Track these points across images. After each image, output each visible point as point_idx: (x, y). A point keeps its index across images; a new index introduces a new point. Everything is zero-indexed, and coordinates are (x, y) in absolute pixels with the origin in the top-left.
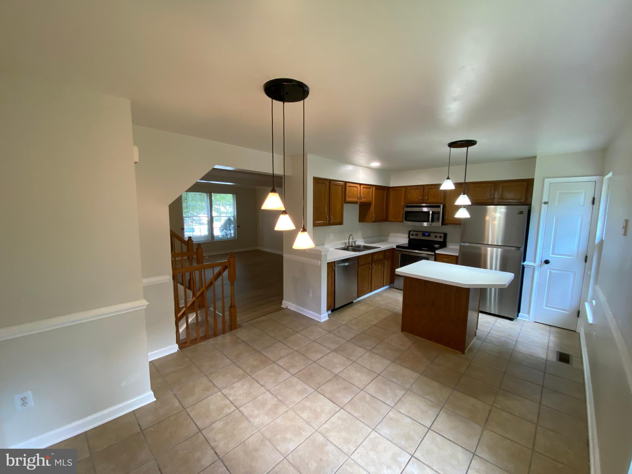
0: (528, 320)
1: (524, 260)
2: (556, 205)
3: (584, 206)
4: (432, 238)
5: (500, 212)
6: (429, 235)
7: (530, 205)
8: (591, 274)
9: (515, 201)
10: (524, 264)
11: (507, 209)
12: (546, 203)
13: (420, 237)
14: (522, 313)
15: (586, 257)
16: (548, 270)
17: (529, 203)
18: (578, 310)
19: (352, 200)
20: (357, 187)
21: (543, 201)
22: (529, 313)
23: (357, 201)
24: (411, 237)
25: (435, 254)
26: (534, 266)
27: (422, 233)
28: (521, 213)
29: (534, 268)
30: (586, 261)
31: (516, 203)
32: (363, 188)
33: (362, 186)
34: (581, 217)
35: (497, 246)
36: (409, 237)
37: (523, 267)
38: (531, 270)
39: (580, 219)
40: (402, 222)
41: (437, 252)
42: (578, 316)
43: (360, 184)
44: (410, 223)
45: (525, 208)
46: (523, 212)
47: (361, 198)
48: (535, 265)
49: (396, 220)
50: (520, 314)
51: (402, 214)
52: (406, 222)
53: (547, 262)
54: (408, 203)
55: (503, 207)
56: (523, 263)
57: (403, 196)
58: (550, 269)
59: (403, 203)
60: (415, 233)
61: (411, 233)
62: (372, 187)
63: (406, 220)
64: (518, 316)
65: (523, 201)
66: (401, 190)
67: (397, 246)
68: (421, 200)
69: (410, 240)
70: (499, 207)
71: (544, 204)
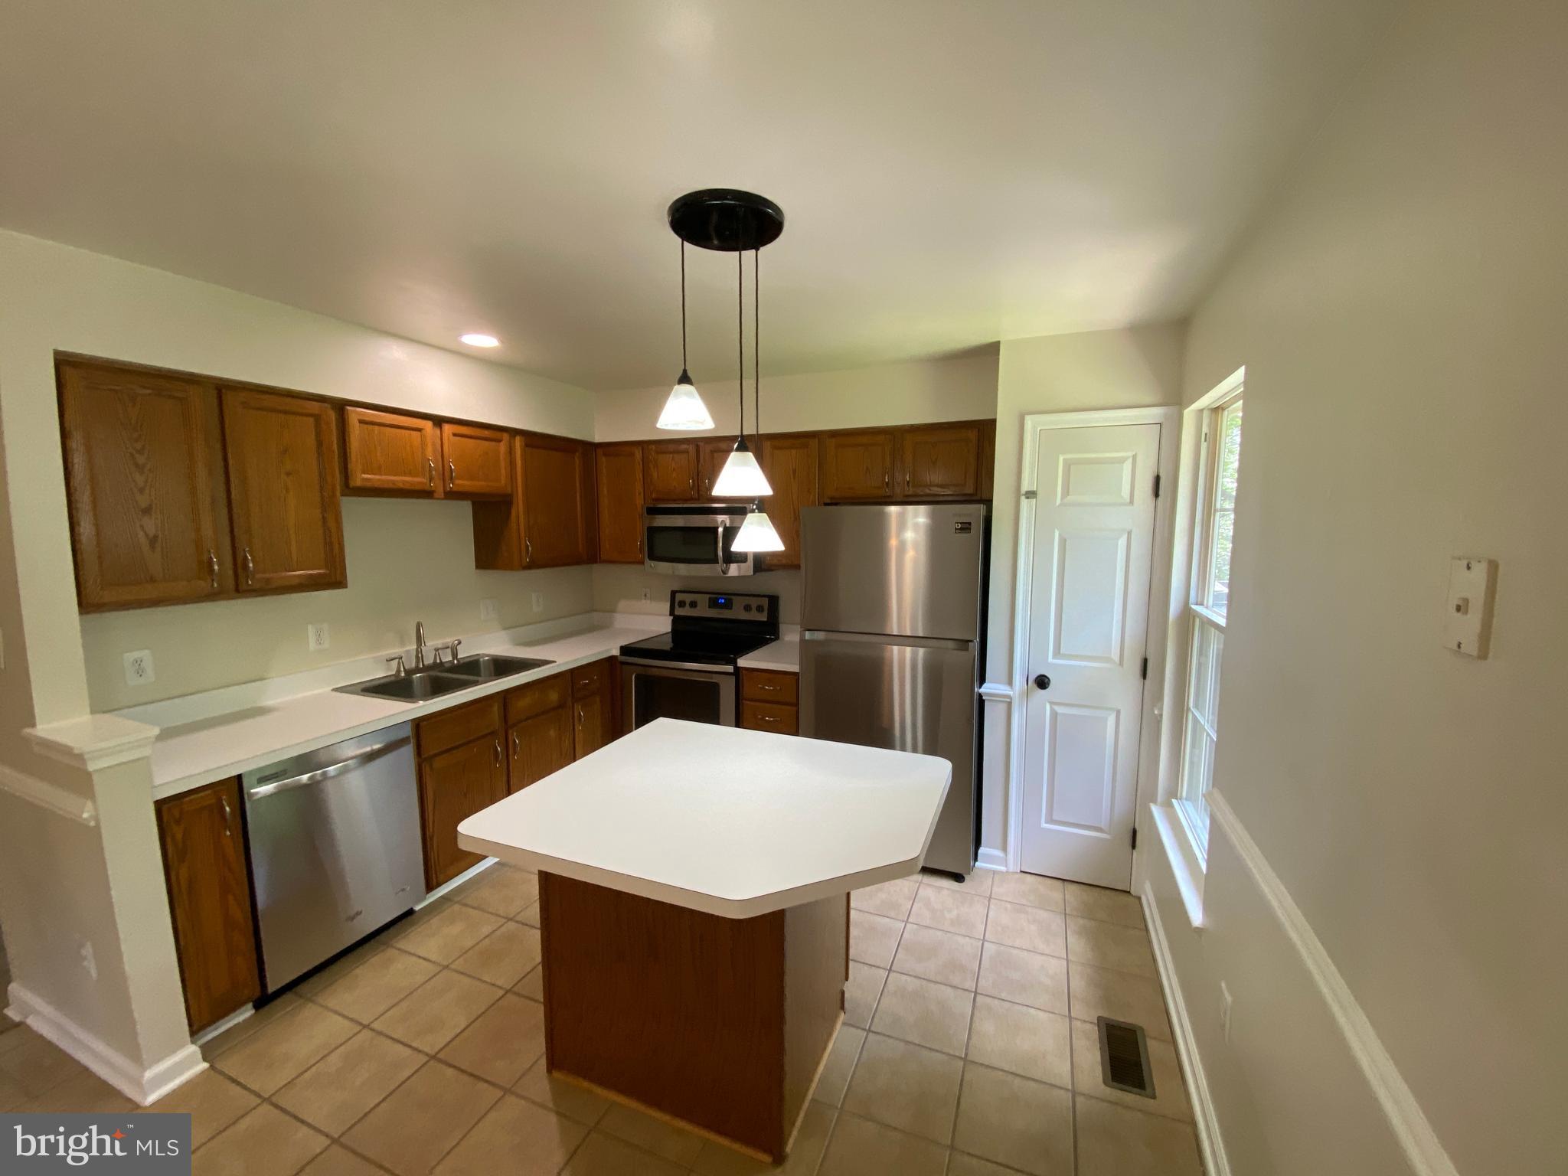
0: (1003, 868)
1: (982, 680)
2: (1058, 501)
3: (1132, 502)
4: (738, 613)
5: (916, 526)
6: (728, 605)
7: (988, 503)
8: (1161, 715)
9: (949, 493)
10: (982, 690)
11: (933, 517)
12: (1031, 494)
13: (704, 611)
14: (986, 847)
15: (1145, 661)
16: (1048, 707)
17: (985, 496)
18: (1132, 828)
19: (393, 482)
20: (419, 430)
21: (1025, 488)
22: (1005, 849)
23: (427, 488)
24: (679, 612)
25: (737, 669)
26: (1009, 697)
27: (708, 596)
28: (966, 528)
29: (1010, 704)
30: (1144, 675)
31: (950, 498)
32: (455, 435)
33: (447, 427)
34: (1125, 537)
35: (912, 640)
36: (672, 613)
37: (981, 703)
38: (1002, 707)
39: (1122, 543)
40: (642, 563)
41: (743, 662)
42: (1134, 846)
43: (439, 421)
44: (664, 567)
45: (974, 512)
46: (970, 524)
47: (447, 474)
48: (1011, 693)
49: (623, 558)
50: (981, 850)
51: (640, 540)
52: (653, 563)
53: (1042, 682)
54: (657, 500)
55: (922, 509)
56: (980, 687)
57: (639, 476)
58: (1052, 703)
59: (639, 501)
60: (688, 598)
61: (679, 597)
62: (506, 436)
63: (653, 557)
64: (976, 859)
65: (969, 490)
66: (632, 455)
67: (625, 650)
68: (692, 489)
69: (677, 621)
70: (910, 508)
71: (1027, 498)
